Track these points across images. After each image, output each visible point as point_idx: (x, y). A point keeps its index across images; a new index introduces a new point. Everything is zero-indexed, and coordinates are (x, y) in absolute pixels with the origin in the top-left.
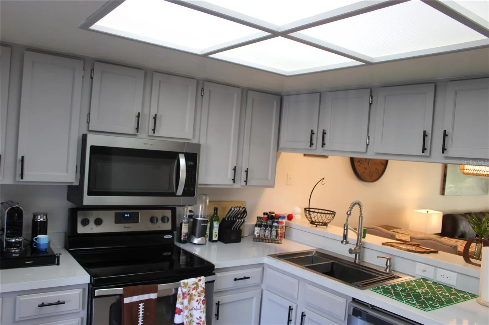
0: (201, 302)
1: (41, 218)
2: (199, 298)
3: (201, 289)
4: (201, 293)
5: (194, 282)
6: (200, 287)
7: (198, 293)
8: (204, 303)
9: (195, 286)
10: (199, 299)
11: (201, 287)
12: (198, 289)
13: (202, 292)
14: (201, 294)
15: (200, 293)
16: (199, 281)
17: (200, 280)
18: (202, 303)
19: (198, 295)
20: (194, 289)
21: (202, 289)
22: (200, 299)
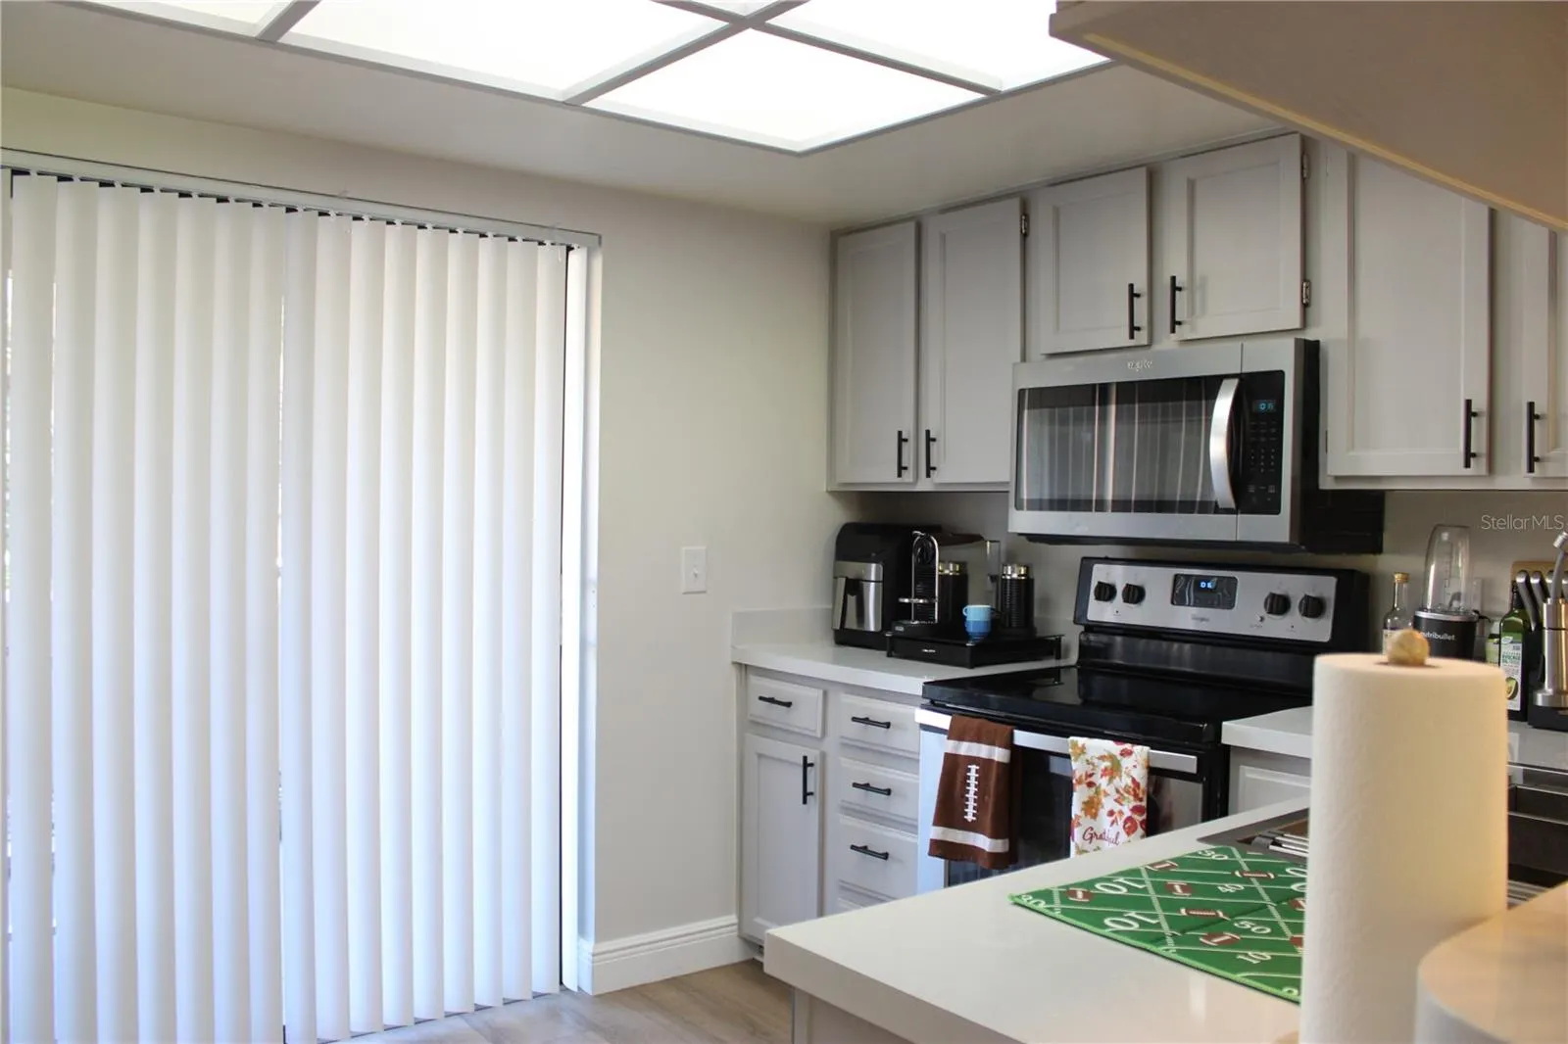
0: (1121, 823)
1: (1013, 572)
2: (1117, 808)
3: (1125, 781)
4: (1126, 795)
5: (1108, 752)
6: (1124, 776)
7: (1118, 791)
8: (1129, 827)
9: (1107, 764)
10: (1116, 810)
11: (1128, 775)
12: (1117, 778)
13: (1128, 792)
14: (1124, 798)
15: (1122, 792)
16: (1122, 755)
17: (1126, 753)
18: (1124, 827)
19: (1117, 796)
20: (1105, 772)
21: (1129, 782)
22: (1121, 813)
